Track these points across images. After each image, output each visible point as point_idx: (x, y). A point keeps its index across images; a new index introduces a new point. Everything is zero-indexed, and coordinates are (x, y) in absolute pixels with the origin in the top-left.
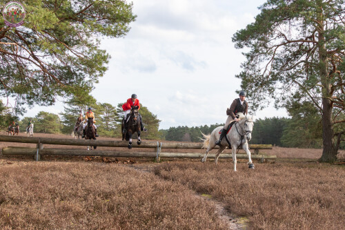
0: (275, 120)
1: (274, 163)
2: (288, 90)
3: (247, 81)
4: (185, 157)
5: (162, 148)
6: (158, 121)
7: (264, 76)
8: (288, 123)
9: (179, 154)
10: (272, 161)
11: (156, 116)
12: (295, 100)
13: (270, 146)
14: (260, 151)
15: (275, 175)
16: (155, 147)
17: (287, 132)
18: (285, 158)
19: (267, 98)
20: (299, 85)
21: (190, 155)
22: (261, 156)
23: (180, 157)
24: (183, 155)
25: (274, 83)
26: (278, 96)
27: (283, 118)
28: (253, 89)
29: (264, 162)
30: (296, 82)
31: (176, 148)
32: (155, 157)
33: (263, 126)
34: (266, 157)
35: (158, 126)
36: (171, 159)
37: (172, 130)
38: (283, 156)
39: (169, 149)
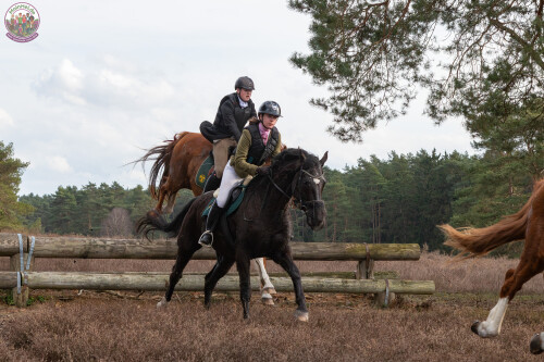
0: (426, 162)
1: (426, 306)
2: (474, 53)
3: (330, 21)
4: (115, 288)
5: (36, 256)
6: (16, 166)
7: (391, 6)
8: (473, 171)
9: (95, 278)
10: (419, 301)
11: (9, 149)
12: (494, 88)
13: (413, 248)
14: (378, 266)
15: (431, 346)
16: (12, 254)
17: (467, 206)
18: (465, 292)
19: (402, 83)
20: (514, 35)
21: (132, 278)
22: (379, 286)
23: (100, 289)
24: (109, 278)
25: (424, 30)
26: (440, 75)
27: (455, 155)
28: (353, 51)
29: (392, 306)
30: (501, 27)
31: (85, 255)
32: (9, 288)
33: (384, 182)
34: (399, 287)
35: (18, 181)
36: (65, 294)
37: (65, 197)
38: (458, 283)
39: (60, 259)
